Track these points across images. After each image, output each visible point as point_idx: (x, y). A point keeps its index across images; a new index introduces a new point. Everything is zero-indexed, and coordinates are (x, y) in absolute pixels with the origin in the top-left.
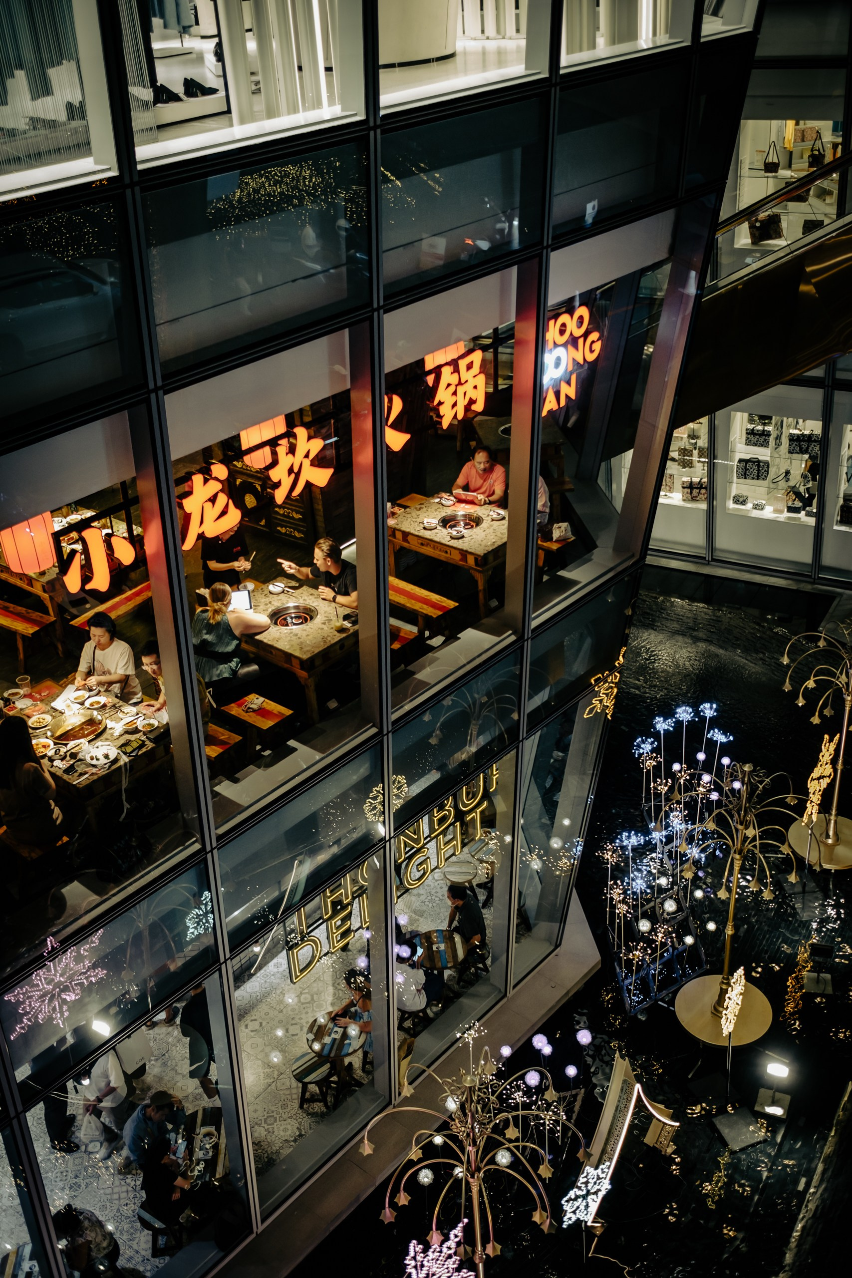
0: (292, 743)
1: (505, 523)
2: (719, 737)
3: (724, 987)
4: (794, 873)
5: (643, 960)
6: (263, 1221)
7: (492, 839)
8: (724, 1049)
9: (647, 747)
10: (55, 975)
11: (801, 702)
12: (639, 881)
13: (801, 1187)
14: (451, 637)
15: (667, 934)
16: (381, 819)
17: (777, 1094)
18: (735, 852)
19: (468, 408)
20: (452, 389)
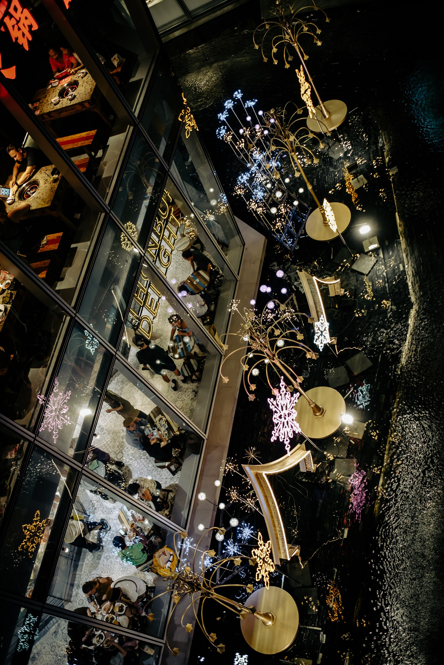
0: (73, 246)
1: (89, 75)
2: (251, 104)
3: (322, 212)
4: (321, 144)
5: (283, 225)
6: (205, 433)
7: (186, 221)
8: (338, 238)
9: (223, 132)
10: (52, 408)
11: (276, 62)
12: (259, 193)
13: (402, 269)
14: (105, 148)
15: (285, 207)
16: (133, 247)
17: (370, 239)
18: (291, 152)
19: (30, 31)
20: (16, 27)
